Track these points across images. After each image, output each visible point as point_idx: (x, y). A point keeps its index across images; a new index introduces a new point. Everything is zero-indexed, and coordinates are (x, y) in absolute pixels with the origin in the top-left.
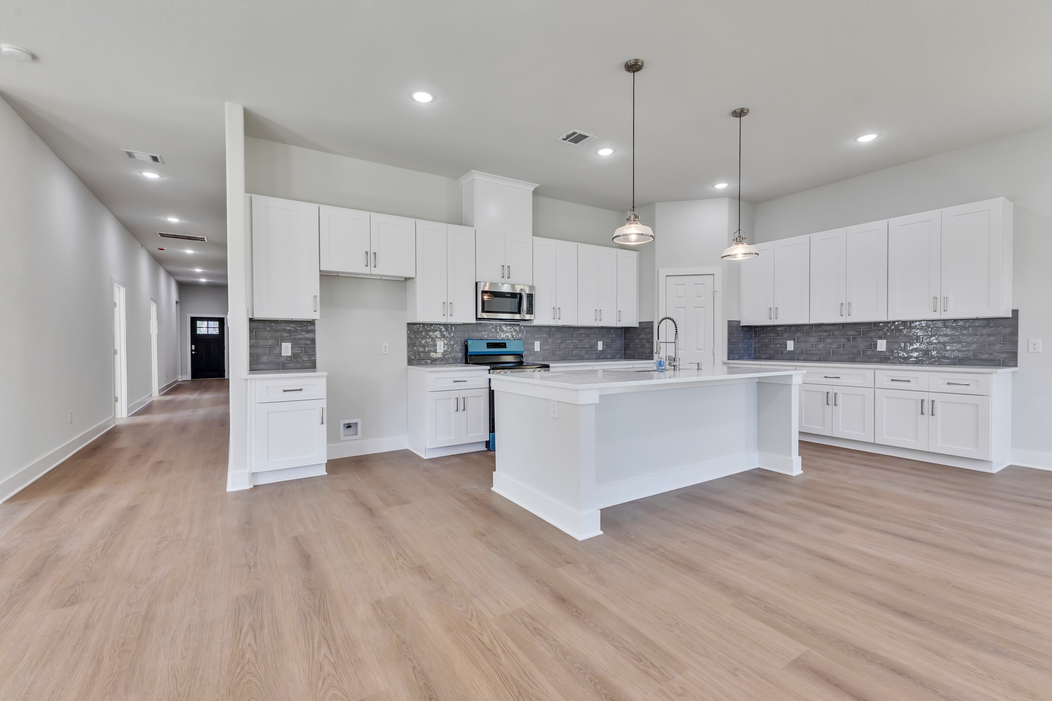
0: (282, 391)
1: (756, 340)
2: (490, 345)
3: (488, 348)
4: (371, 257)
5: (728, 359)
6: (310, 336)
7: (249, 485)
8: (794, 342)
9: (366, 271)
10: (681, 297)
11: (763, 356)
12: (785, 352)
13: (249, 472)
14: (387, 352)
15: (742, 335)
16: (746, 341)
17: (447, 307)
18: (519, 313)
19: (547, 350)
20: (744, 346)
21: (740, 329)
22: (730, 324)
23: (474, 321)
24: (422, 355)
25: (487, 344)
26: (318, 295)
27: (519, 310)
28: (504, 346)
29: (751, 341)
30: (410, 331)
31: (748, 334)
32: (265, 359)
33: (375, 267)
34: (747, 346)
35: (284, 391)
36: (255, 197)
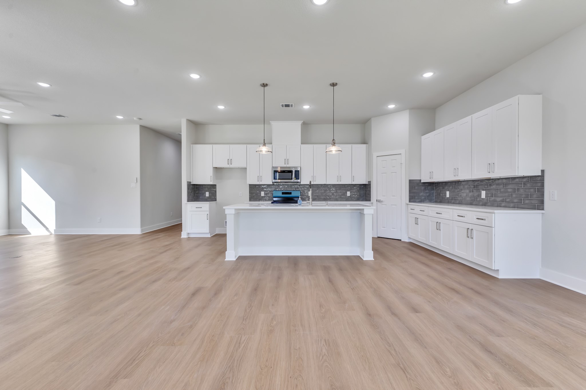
1: (436, 191)
3: (282, 194)
4: (230, 161)
5: (410, 202)
6: (214, 190)
7: (187, 236)
8: (449, 192)
9: (228, 166)
10: (385, 167)
11: (438, 201)
13: (187, 232)
14: (241, 196)
15: (423, 188)
16: (427, 191)
17: (259, 178)
18: (292, 179)
19: (315, 196)
20: (424, 195)
21: (421, 184)
22: (411, 181)
23: (272, 183)
24: (255, 197)
25: (282, 193)
26: (212, 175)
27: (292, 178)
28: (290, 193)
29: (433, 191)
30: (250, 188)
31: (429, 187)
32: (201, 197)
33: (231, 164)
34: (428, 195)
35: (196, 208)
36: (194, 145)
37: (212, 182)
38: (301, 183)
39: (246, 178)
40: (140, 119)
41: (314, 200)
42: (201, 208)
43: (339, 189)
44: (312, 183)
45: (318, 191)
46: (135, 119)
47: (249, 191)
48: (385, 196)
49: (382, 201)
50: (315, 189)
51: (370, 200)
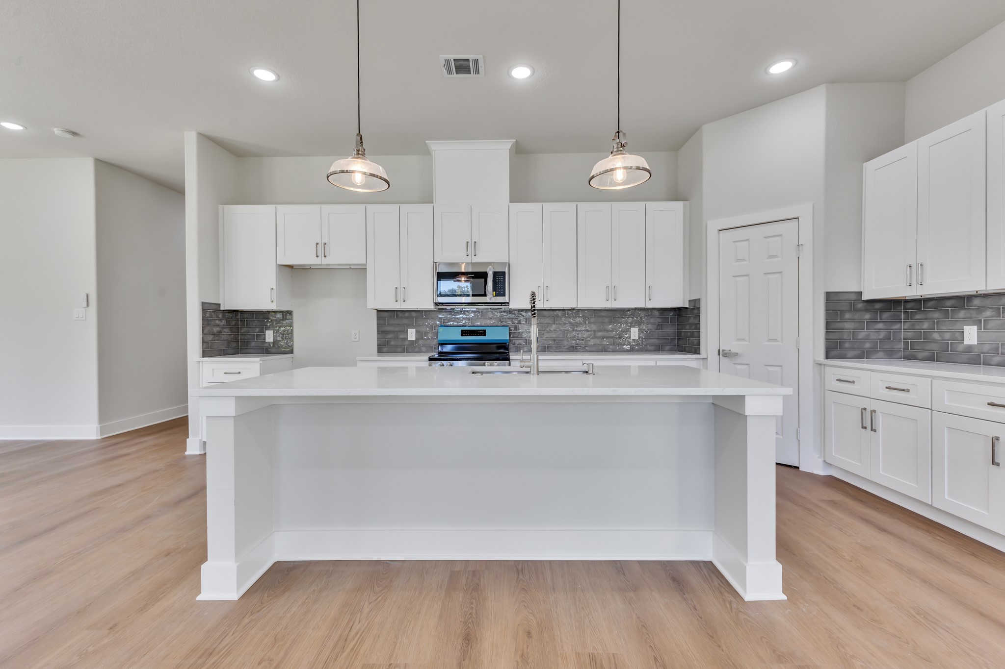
0: (223, 373)
1: (907, 325)
2: (464, 333)
3: (462, 335)
4: (321, 248)
5: (827, 357)
7: (200, 451)
8: (979, 329)
9: (316, 262)
10: (743, 260)
11: (921, 355)
12: (960, 348)
13: (200, 440)
14: (357, 339)
15: (867, 316)
16: (880, 326)
17: (400, 292)
18: (485, 295)
19: (547, 339)
20: (873, 336)
21: (860, 305)
22: (831, 298)
23: (432, 307)
24: (393, 343)
25: (462, 331)
26: (274, 287)
27: (485, 292)
28: (483, 333)
29: (897, 326)
30: (379, 318)
31: (886, 315)
32: (253, 344)
33: (325, 257)
34: (882, 335)
35: (225, 373)
36: (227, 207)
37: (275, 303)
38: (512, 306)
39: (364, 295)
40: (74, 134)
41: (544, 349)
42: (239, 373)
43: (610, 323)
44: (539, 306)
45: (554, 326)
46: (56, 132)
47: (378, 326)
48: (743, 340)
49: (736, 354)
50: (546, 321)
51: (697, 351)
